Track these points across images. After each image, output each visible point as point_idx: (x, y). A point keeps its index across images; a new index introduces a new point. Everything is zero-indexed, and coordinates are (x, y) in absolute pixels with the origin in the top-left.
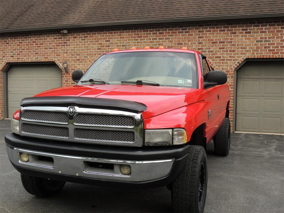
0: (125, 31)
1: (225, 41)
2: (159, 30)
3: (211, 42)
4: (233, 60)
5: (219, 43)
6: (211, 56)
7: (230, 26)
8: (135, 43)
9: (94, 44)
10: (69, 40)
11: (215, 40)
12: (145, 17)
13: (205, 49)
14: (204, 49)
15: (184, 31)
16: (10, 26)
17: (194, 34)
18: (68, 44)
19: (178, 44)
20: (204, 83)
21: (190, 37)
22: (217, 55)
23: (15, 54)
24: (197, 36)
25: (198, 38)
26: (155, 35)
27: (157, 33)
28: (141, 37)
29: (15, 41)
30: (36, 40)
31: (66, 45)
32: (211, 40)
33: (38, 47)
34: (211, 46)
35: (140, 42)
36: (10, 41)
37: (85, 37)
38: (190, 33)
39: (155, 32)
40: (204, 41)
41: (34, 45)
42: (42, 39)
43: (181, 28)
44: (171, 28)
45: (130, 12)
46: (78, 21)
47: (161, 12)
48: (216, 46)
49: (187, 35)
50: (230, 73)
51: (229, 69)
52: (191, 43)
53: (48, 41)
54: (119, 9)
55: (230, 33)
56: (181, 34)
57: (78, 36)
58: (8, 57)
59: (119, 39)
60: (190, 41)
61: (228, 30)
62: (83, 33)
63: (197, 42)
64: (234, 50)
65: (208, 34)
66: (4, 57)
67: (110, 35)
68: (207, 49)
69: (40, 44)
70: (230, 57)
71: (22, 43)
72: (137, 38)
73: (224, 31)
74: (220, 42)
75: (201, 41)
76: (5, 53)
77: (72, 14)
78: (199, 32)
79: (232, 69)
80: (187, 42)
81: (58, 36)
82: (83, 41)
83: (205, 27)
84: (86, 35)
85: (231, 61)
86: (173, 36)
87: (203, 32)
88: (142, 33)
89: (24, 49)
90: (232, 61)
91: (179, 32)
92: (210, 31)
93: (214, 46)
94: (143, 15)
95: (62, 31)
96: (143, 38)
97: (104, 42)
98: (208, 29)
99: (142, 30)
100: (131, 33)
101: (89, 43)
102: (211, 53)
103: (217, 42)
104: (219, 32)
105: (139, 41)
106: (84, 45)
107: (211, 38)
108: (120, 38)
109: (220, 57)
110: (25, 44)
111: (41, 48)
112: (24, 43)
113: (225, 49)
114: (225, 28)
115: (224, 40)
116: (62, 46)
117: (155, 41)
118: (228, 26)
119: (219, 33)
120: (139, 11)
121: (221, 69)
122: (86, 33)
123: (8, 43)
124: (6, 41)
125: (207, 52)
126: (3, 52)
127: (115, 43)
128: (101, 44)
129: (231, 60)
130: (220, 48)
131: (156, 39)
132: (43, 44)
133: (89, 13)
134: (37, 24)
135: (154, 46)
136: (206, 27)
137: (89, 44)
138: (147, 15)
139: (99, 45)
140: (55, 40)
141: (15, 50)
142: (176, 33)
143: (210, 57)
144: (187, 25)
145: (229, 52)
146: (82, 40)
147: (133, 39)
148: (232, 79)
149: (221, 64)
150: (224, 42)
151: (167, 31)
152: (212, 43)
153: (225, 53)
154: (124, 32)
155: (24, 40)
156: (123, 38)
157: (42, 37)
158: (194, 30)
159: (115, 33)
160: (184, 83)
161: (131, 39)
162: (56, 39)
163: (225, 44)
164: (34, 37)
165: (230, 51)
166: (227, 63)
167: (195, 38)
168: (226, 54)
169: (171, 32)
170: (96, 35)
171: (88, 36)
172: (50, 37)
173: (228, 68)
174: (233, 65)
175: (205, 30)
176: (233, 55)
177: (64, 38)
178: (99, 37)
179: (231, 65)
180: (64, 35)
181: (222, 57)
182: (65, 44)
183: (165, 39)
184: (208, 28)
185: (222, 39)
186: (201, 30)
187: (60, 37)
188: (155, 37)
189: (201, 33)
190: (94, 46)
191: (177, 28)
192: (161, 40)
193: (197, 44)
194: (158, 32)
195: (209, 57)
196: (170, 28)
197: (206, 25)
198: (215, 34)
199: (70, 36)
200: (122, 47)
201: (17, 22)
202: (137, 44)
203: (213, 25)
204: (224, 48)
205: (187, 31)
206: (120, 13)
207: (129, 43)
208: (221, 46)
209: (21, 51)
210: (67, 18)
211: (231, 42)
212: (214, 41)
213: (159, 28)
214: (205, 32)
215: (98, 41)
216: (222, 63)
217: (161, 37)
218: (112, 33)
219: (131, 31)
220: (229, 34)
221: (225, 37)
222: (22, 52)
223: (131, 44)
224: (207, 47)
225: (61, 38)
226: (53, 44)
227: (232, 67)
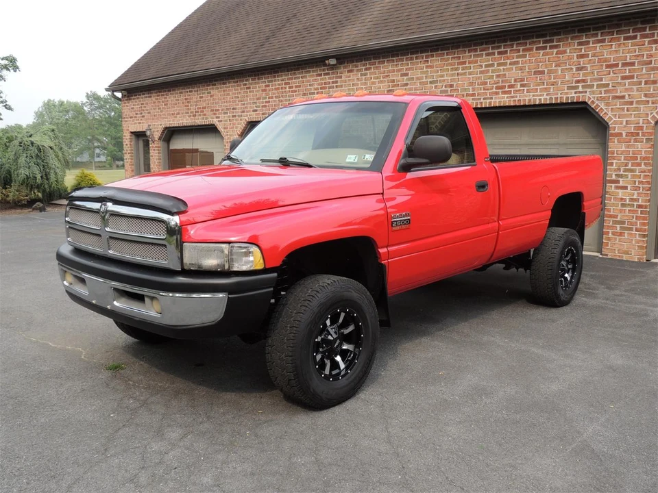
0: (434, 53)
1: (636, 61)
2: (499, 47)
3: (604, 64)
4: (653, 103)
5: (622, 67)
6: (603, 95)
7: (648, 26)
8: (453, 75)
9: (381, 82)
10: (341, 77)
11: (614, 61)
12: (471, 22)
13: (591, 81)
14: (589, 81)
15: (548, 45)
16: (252, 57)
17: (568, 51)
18: (339, 84)
19: (535, 73)
20: (402, 161)
21: (559, 57)
22: (617, 93)
23: (259, 107)
24: (575, 54)
25: (577, 58)
26: (490, 57)
27: (494, 54)
28: (464, 63)
29: (258, 83)
30: (289, 79)
31: (337, 87)
32: (606, 60)
33: (292, 92)
34: (605, 73)
35: (462, 74)
36: (251, 84)
37: (366, 69)
38: (561, 49)
39: (491, 51)
40: (589, 64)
41: (288, 89)
42: (299, 78)
43: (541, 40)
44: (522, 42)
45: (448, 14)
46: (355, 40)
47: (505, 8)
48: (615, 73)
49: (554, 53)
50: (645, 131)
51: (641, 122)
52: (562, 70)
53: (308, 81)
54: (431, 10)
55: (649, 41)
56: (542, 52)
57: (355, 69)
58: (249, 111)
59: (425, 70)
60: (560, 66)
61: (643, 37)
62: (363, 62)
63: (574, 68)
64: (655, 79)
65: (598, 48)
66: (243, 112)
67: (409, 62)
68: (596, 80)
69: (296, 87)
70: (646, 95)
71: (268, 86)
72: (456, 66)
73: (635, 37)
74: (624, 65)
75: (583, 64)
76: (244, 104)
77: (349, 27)
78: (580, 44)
79: (649, 122)
80: (554, 68)
81: (324, 70)
82: (364, 77)
83: (592, 32)
84: (368, 66)
85: (648, 104)
86: (525, 56)
87: (587, 44)
88: (467, 56)
89: (272, 98)
90: (650, 105)
91: (538, 49)
92: (603, 41)
93: (611, 73)
94: (470, 18)
95: (327, 62)
96: (467, 65)
97: (397, 77)
98: (599, 38)
99: (467, 50)
100: (445, 57)
101: (372, 80)
102: (603, 89)
103: (617, 65)
104: (622, 41)
105: (460, 71)
106: (366, 84)
107: (605, 56)
108: (427, 67)
109: (623, 97)
110: (273, 88)
111: (297, 93)
112: (272, 86)
113: (635, 79)
114: (635, 32)
115: (633, 58)
116: (330, 88)
117: (490, 69)
118: (644, 26)
119: (624, 44)
120: (463, 11)
121: (624, 123)
122: (367, 62)
123: (249, 88)
124: (245, 85)
125: (595, 87)
126: (242, 104)
127: (418, 79)
128: (393, 81)
129: (648, 101)
130: (624, 78)
131: (492, 65)
132: (300, 86)
133: (376, 23)
134: (289, 51)
135: (488, 81)
136: (595, 32)
137: (373, 83)
138: (476, 17)
139: (390, 84)
140: (319, 78)
141: (258, 99)
142: (531, 49)
143: (601, 97)
144: (555, 31)
145: (643, 84)
146: (362, 75)
147: (450, 68)
148: (649, 145)
149: (626, 112)
150: (632, 64)
151: (515, 48)
152: (608, 66)
153: (635, 87)
154: (432, 56)
155: (271, 81)
156: (431, 67)
157: (299, 73)
158: (570, 41)
159: (417, 58)
160: (356, 161)
161: (445, 67)
162: (320, 75)
163: (636, 66)
164: (286, 75)
165: (646, 83)
166: (637, 109)
167: (570, 58)
168: (638, 90)
169: (521, 48)
170: (386, 64)
171: (372, 66)
172: (311, 74)
173: (641, 119)
174: (651, 114)
175: (591, 40)
176: (654, 90)
177: (333, 73)
178: (390, 68)
179: (648, 114)
180: (333, 67)
181: (627, 97)
182: (335, 85)
183: (510, 64)
184: (599, 34)
185: (628, 57)
186: (584, 40)
187: (327, 72)
188: (491, 62)
189: (583, 47)
190: (381, 85)
191: (535, 40)
192: (501, 68)
193: (574, 70)
194: (496, 51)
195: (599, 98)
196: (519, 42)
197: (595, 29)
198: (614, 46)
199: (342, 69)
200: (429, 85)
201: (264, 49)
202: (456, 77)
203: (610, 27)
204: (632, 77)
205: (555, 43)
206: (430, 17)
207: (443, 76)
208: (626, 73)
209: (267, 100)
210: (340, 35)
211: (650, 62)
212: (612, 62)
213: (498, 43)
214: (593, 44)
215: (387, 76)
216: (628, 111)
217: (502, 61)
218: (412, 59)
219: (445, 52)
220: (646, 43)
221: (635, 52)
222: (269, 102)
223: (445, 78)
224: (596, 76)
225: (328, 74)
226: (316, 86)
227: (649, 118)
